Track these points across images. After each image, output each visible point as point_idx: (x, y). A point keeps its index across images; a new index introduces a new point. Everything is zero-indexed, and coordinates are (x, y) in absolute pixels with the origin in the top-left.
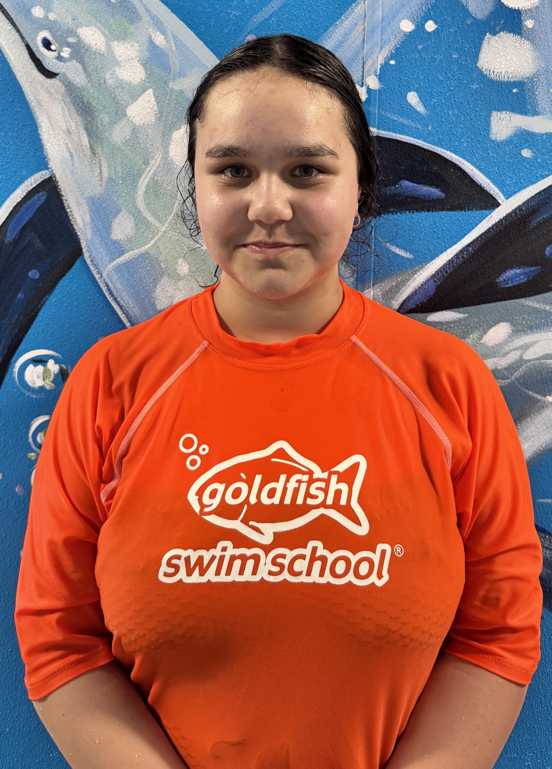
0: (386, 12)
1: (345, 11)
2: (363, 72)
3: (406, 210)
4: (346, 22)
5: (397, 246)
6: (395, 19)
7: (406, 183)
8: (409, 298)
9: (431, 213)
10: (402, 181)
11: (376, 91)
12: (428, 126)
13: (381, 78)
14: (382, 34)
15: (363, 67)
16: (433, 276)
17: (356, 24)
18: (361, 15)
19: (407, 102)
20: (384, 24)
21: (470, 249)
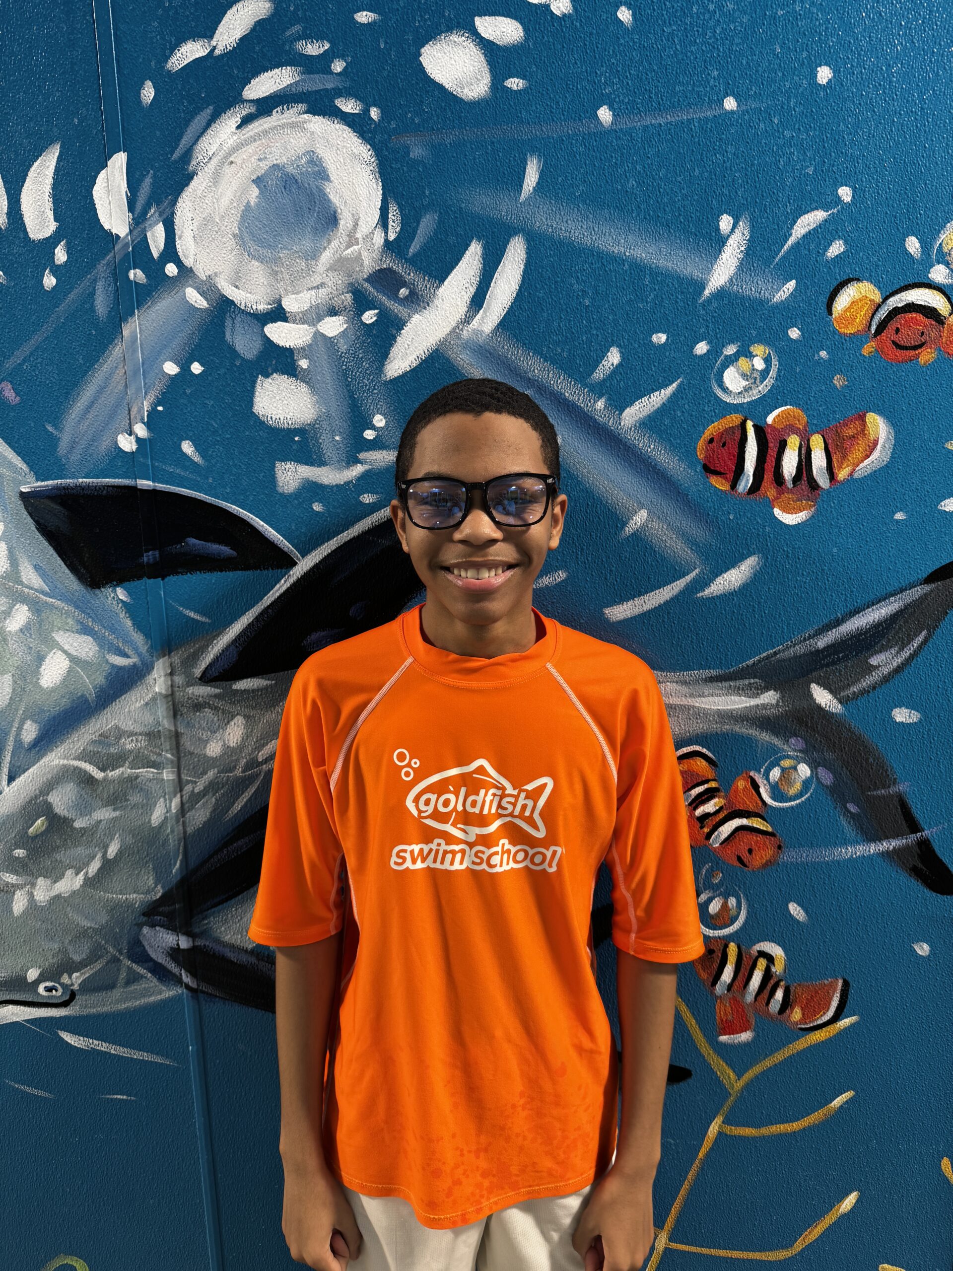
0: (146, 353)
1: (103, 353)
2: (130, 419)
3: (196, 571)
4: (105, 366)
5: (191, 610)
6: (157, 362)
7: (192, 541)
8: (210, 665)
9: (224, 572)
10: (188, 539)
11: (145, 440)
12: (207, 478)
13: (149, 425)
14: (145, 378)
15: (129, 413)
16: (235, 642)
17: (116, 367)
18: (120, 358)
19: (182, 451)
20: (145, 366)
21: (270, 611)
